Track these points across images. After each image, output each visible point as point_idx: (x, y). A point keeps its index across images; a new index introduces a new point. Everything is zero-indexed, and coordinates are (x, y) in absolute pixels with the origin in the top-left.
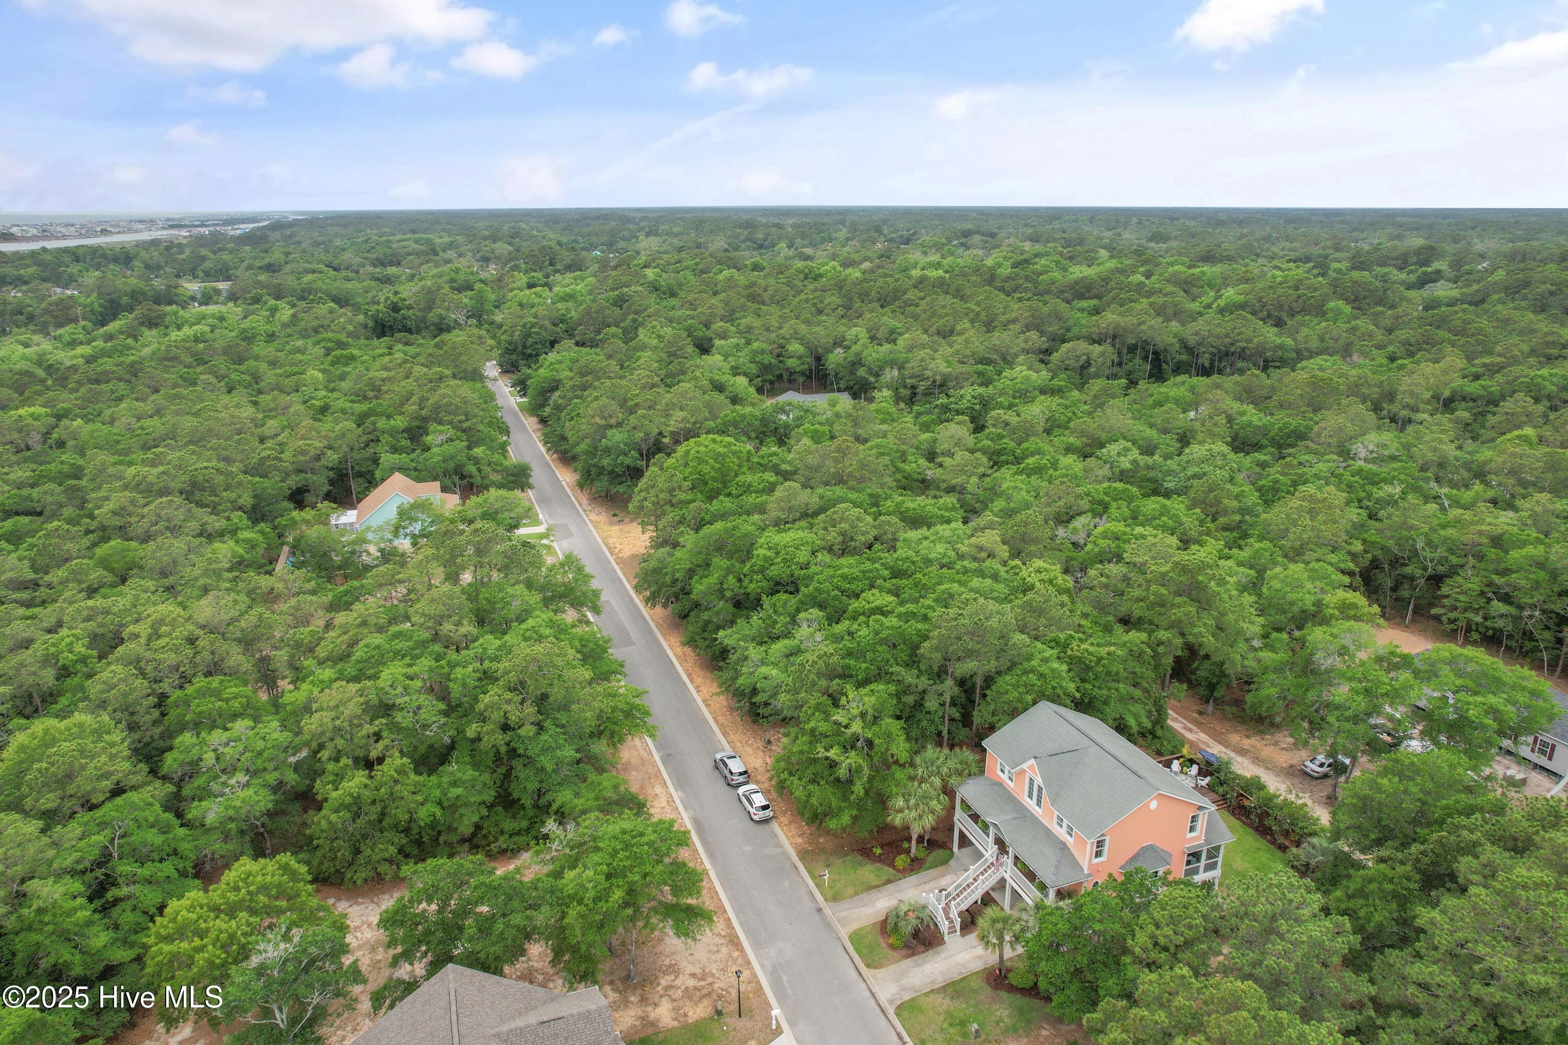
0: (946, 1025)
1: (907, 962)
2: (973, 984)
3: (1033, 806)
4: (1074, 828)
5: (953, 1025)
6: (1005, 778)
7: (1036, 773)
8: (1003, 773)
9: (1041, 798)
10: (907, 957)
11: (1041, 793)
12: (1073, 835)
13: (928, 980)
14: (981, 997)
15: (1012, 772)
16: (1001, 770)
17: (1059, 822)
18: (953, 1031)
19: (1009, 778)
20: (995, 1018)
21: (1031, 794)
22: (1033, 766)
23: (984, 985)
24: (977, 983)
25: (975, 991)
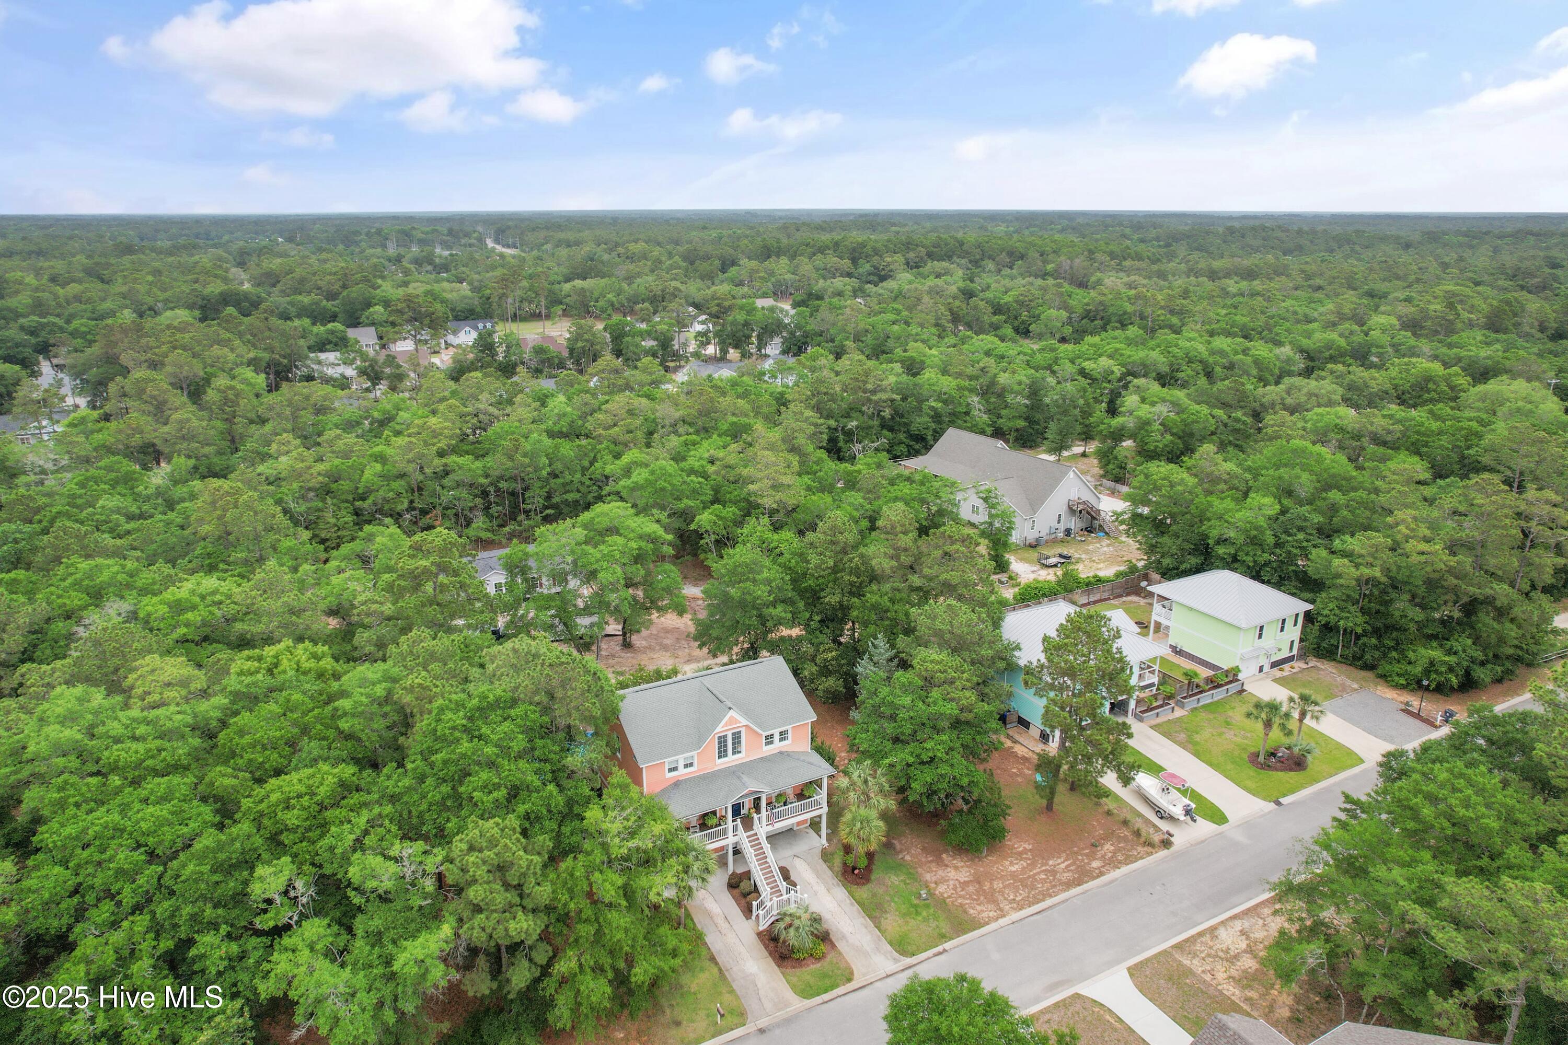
0: (919, 918)
1: (840, 945)
2: (865, 896)
3: (731, 759)
4: (789, 727)
5: (917, 913)
6: (682, 771)
7: (737, 721)
8: (676, 769)
9: (739, 742)
10: (833, 946)
11: (739, 737)
12: (790, 735)
13: (864, 930)
14: (881, 891)
15: (694, 753)
16: (670, 770)
17: (769, 739)
18: (924, 914)
19: (686, 766)
20: (902, 885)
21: (722, 753)
22: (732, 717)
23: (865, 888)
24: (864, 892)
25: (874, 895)
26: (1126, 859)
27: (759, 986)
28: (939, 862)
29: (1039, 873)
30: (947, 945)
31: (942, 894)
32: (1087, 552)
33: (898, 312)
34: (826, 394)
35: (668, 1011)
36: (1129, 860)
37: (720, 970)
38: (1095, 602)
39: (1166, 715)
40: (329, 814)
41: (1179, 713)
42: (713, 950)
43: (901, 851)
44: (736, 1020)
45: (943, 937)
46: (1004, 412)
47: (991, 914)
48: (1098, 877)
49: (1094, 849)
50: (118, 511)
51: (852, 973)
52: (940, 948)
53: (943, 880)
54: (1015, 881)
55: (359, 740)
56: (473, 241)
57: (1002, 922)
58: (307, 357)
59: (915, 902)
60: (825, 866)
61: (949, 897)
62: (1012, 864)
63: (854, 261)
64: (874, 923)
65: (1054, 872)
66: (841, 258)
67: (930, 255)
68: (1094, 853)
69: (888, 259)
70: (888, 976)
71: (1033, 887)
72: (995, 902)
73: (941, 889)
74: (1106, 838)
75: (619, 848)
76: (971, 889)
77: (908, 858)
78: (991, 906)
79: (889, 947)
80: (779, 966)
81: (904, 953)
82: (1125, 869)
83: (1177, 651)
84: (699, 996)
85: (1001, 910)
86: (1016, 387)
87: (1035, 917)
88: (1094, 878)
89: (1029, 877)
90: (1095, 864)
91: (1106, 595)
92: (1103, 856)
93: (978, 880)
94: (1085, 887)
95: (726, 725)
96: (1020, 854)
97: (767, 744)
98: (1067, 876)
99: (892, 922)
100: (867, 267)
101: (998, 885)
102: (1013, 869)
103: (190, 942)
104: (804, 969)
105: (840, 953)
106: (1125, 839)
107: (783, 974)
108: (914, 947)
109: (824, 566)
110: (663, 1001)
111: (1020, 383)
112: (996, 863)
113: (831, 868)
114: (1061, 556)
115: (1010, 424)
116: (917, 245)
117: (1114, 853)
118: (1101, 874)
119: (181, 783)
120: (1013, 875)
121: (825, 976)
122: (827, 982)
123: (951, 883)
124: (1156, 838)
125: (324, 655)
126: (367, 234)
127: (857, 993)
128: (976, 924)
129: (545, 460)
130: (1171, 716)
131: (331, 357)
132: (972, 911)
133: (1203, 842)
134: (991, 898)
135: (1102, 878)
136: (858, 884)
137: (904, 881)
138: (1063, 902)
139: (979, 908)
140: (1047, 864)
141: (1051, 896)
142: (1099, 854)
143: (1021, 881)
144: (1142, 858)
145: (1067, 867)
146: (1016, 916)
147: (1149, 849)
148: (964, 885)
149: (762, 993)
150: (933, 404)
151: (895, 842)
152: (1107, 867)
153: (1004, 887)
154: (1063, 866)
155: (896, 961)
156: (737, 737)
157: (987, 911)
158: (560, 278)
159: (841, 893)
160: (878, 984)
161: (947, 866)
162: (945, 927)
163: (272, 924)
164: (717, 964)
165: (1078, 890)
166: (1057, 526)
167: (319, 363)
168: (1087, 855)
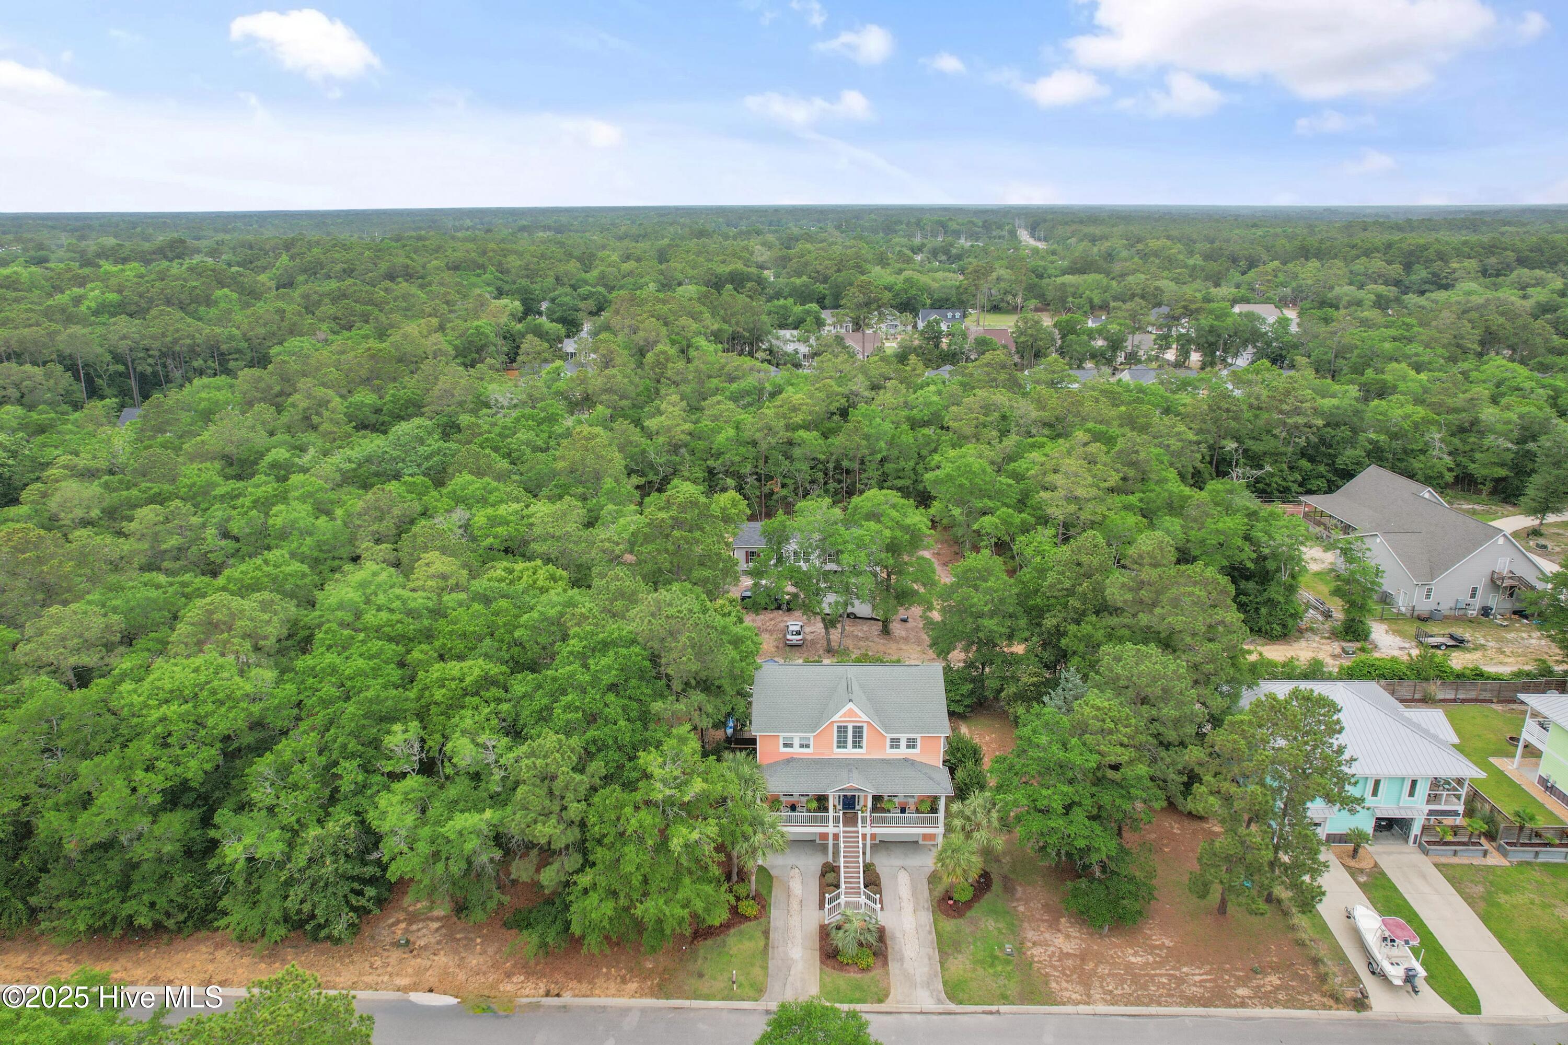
0: (991, 971)
1: (893, 966)
2: (949, 929)
3: (850, 752)
4: (918, 736)
5: (992, 965)
6: (796, 749)
7: (856, 715)
8: (791, 746)
9: (861, 737)
10: (885, 963)
11: (861, 732)
12: (919, 743)
13: (926, 960)
14: (968, 930)
15: (811, 735)
16: (785, 745)
17: (895, 743)
18: (999, 968)
19: (802, 746)
20: (995, 932)
21: (842, 743)
22: (850, 710)
23: (954, 921)
24: (949, 925)
25: (958, 932)
26: (1287, 1001)
27: (792, 972)
28: (1054, 925)
29: (1161, 975)
30: (1003, 1008)
31: (1033, 956)
32: (1500, 640)
33: (1409, 327)
34: (1228, 410)
35: (700, 962)
36: (1291, 1003)
37: (766, 946)
38: (1463, 701)
39: (1468, 858)
40: (468, 699)
41: (1495, 859)
42: (772, 924)
43: (1018, 900)
44: (752, 993)
45: (1005, 999)
46: (1478, 456)
47: (1074, 996)
48: (1235, 1006)
49: (1251, 974)
50: (528, 443)
51: (887, 996)
52: (994, 1008)
53: (1045, 943)
54: (1127, 973)
55: (524, 648)
56: (1005, 233)
57: (1082, 1008)
58: (770, 333)
59: (998, 953)
60: (926, 887)
61: (1039, 962)
62: (1135, 954)
63: (1408, 267)
64: (941, 957)
65: (1181, 981)
66: (1389, 263)
67: (1522, 262)
68: (1250, 979)
69: (1455, 265)
70: (921, 1013)
71: (1145, 987)
72: (1087, 986)
73: (1037, 951)
74: (1275, 968)
75: (660, 792)
76: (1070, 963)
77: (1021, 908)
78: (1079, 988)
79: (941, 986)
80: (822, 962)
81: (952, 997)
82: (1279, 1012)
83: (1548, 787)
84: (733, 960)
85: (1089, 996)
86: (1499, 427)
87: (1120, 1018)
88: (1229, 1006)
89: (1147, 975)
90: (1242, 992)
91: (1488, 695)
92: (1259, 987)
93: (1083, 957)
94: (1212, 1011)
95: (844, 715)
96: (1156, 947)
97: (892, 747)
98: (1197, 991)
99: (959, 965)
100: (1424, 274)
101: (1103, 970)
102: (1133, 959)
103: (336, 764)
104: (843, 974)
105: (888, 974)
106: (1303, 979)
107: (821, 969)
108: (966, 996)
109: (1059, 586)
110: (702, 952)
111: (1508, 422)
112: (1116, 946)
113: (930, 891)
114: (1452, 637)
115: (1485, 472)
116: (1505, 249)
117: (1277, 988)
118: (1243, 1005)
119: (391, 649)
120: (1129, 967)
121: (858, 987)
122: (858, 995)
123: (1052, 949)
124: (1350, 993)
125: (561, 578)
126: (908, 224)
127: (880, 1016)
128: (1051, 999)
129: (882, 444)
130: (1478, 861)
131: (787, 334)
132: (1054, 985)
133: (1419, 1022)
134: (1085, 981)
135: (1241, 1010)
136: (948, 915)
137: (1000, 932)
138: (1172, 1016)
139: (1064, 985)
140: (1179, 969)
141: (1159, 1004)
142: (1255, 983)
143: (1134, 975)
144: (1312, 1008)
145: (1201, 981)
146: (1101, 1008)
147: (1331, 1002)
148: (1064, 956)
149: (790, 979)
150: (1373, 436)
151: (1019, 889)
152: (1256, 1001)
153: (1108, 975)
154: (1197, 978)
155: (939, 1001)
156: (858, 731)
157: (1073, 991)
158: (1058, 272)
159: (926, 917)
160: (906, 1016)
161: (1059, 931)
162: (1013, 988)
163: (390, 769)
164: (767, 938)
165: (1201, 1011)
166: (1469, 600)
167: (778, 338)
168: (1238, 978)
